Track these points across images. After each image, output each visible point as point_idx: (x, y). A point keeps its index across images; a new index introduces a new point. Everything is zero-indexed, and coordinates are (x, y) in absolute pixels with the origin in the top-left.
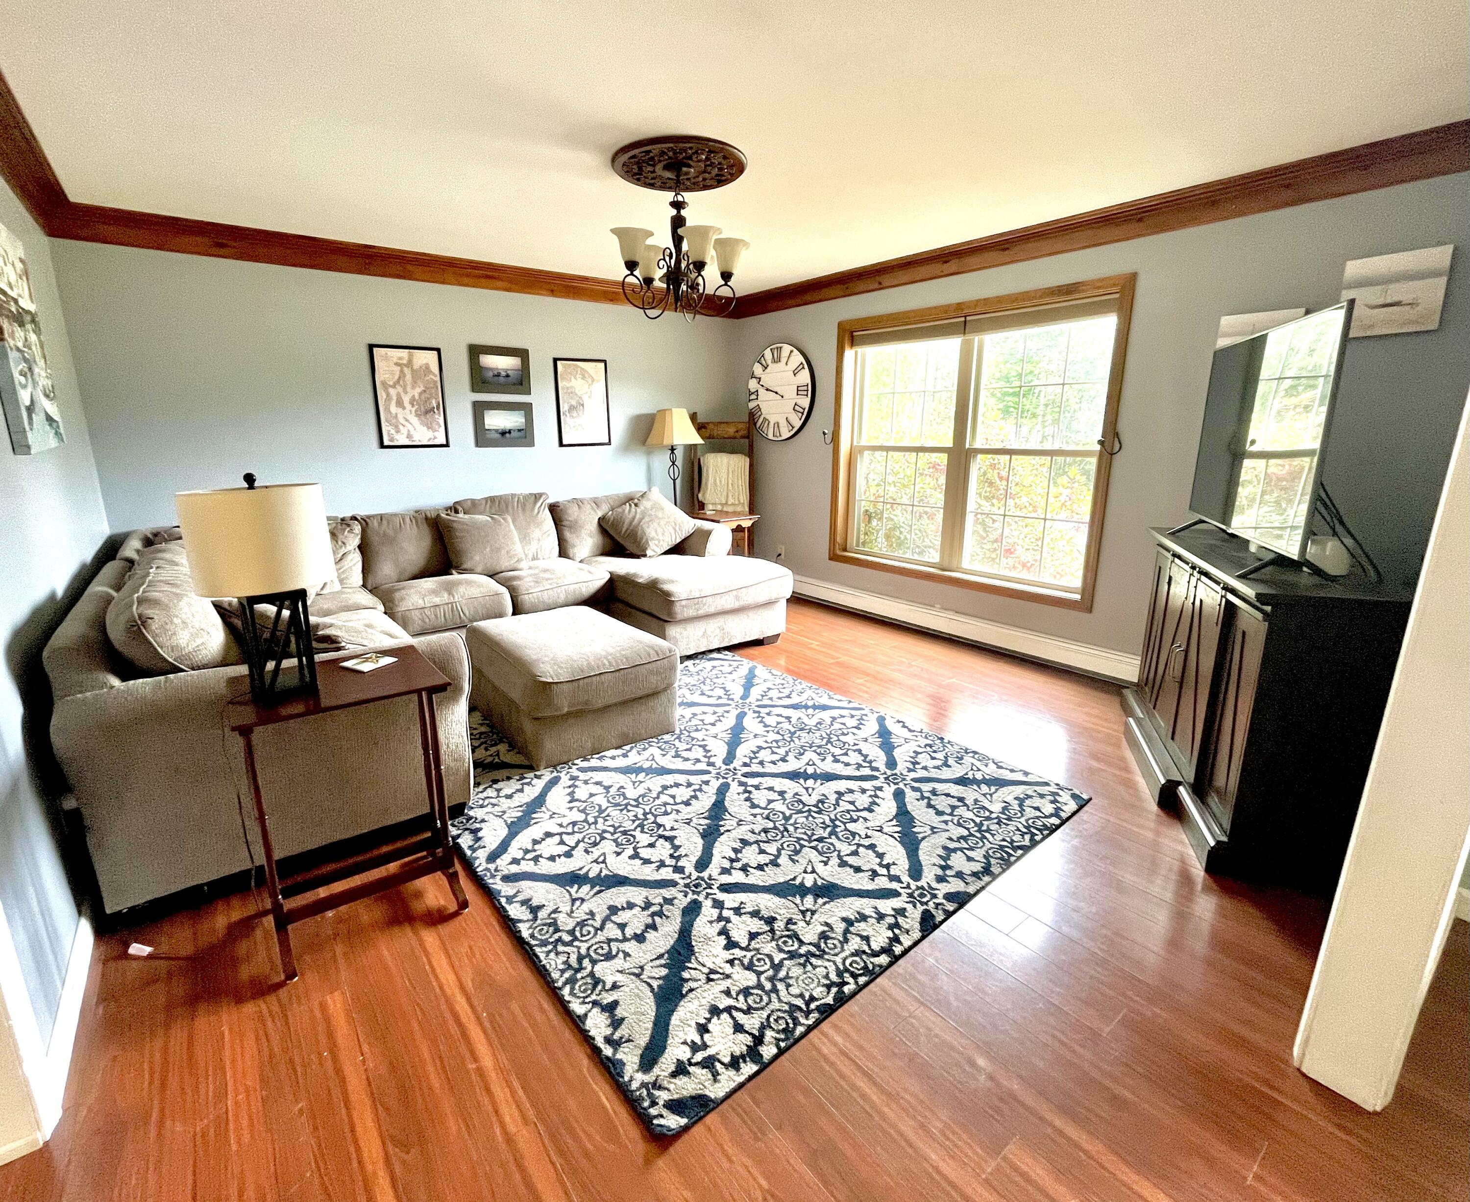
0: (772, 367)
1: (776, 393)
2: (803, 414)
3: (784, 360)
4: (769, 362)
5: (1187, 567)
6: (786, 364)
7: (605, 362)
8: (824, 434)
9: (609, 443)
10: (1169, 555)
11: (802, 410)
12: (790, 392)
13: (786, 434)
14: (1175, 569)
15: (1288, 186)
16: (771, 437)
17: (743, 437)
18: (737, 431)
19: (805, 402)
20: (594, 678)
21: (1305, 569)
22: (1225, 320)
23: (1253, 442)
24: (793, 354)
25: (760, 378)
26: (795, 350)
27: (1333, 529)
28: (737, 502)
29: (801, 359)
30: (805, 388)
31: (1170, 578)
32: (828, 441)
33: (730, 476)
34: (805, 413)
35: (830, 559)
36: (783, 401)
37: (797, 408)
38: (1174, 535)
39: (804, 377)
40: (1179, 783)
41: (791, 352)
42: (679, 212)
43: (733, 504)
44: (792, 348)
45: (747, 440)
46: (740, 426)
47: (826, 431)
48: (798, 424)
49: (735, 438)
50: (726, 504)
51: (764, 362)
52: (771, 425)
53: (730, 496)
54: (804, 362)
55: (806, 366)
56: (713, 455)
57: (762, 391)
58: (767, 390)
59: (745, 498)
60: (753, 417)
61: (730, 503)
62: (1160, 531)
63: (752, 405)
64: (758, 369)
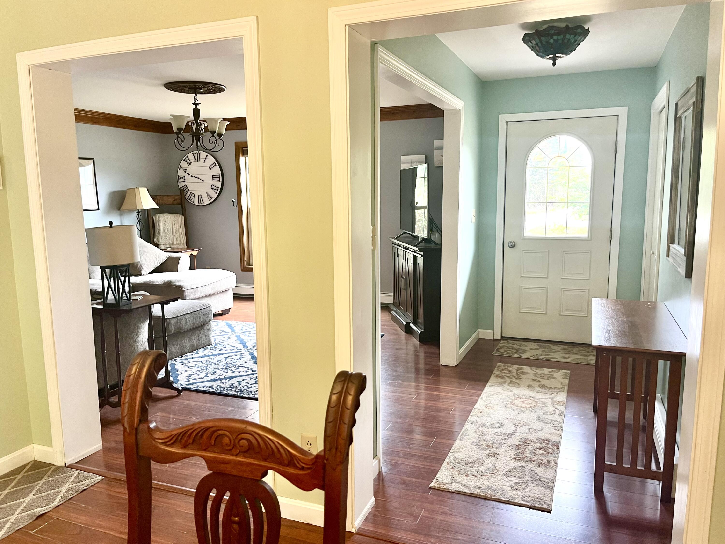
0: (194, 164)
1: (199, 178)
2: (217, 190)
3: (202, 160)
4: (192, 161)
5: (402, 249)
6: (204, 162)
7: (93, 159)
8: (233, 201)
9: (98, 209)
10: (396, 246)
11: (217, 189)
12: (208, 178)
13: (207, 202)
14: (399, 250)
15: (414, 112)
16: (196, 203)
17: (178, 204)
18: (174, 201)
19: (219, 184)
20: (183, 316)
21: (432, 243)
22: (403, 157)
23: (417, 203)
24: (207, 157)
25: (186, 170)
26: (209, 155)
27: (437, 231)
28: (179, 243)
29: (214, 160)
30: (218, 176)
31: (398, 254)
32: (235, 205)
33: (174, 227)
34: (219, 190)
35: (242, 270)
36: (203, 183)
37: (213, 187)
38: (397, 239)
39: (217, 170)
40: (410, 323)
41: (207, 156)
42: (196, 107)
43: (177, 244)
44: (207, 154)
45: (181, 205)
46: (177, 197)
47: (234, 200)
48: (214, 196)
49: (173, 204)
50: (173, 244)
51: (188, 161)
52: (196, 196)
53: (175, 239)
54: (216, 162)
55: (217, 164)
56: (161, 215)
57: (187, 177)
58: (192, 176)
59: (184, 240)
60: (183, 192)
61: (175, 243)
62: (393, 238)
63: (180, 185)
64: (184, 164)
